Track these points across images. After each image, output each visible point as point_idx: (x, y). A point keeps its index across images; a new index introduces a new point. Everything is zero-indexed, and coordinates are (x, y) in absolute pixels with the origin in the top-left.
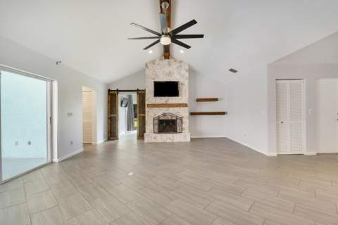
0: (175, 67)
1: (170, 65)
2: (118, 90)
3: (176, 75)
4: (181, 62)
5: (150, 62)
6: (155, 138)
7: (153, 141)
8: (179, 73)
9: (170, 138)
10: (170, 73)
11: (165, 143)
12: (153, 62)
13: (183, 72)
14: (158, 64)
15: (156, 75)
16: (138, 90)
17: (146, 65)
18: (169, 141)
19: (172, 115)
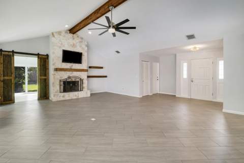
0: (77, 41)
1: (74, 39)
2: (13, 52)
3: (78, 47)
4: (82, 38)
5: (56, 33)
6: (63, 97)
7: (62, 99)
8: (80, 46)
9: (76, 96)
10: (74, 45)
11: (72, 99)
12: (59, 33)
13: (84, 46)
14: (64, 36)
15: (62, 44)
16: (38, 55)
17: (53, 34)
18: (75, 98)
19: (76, 77)
